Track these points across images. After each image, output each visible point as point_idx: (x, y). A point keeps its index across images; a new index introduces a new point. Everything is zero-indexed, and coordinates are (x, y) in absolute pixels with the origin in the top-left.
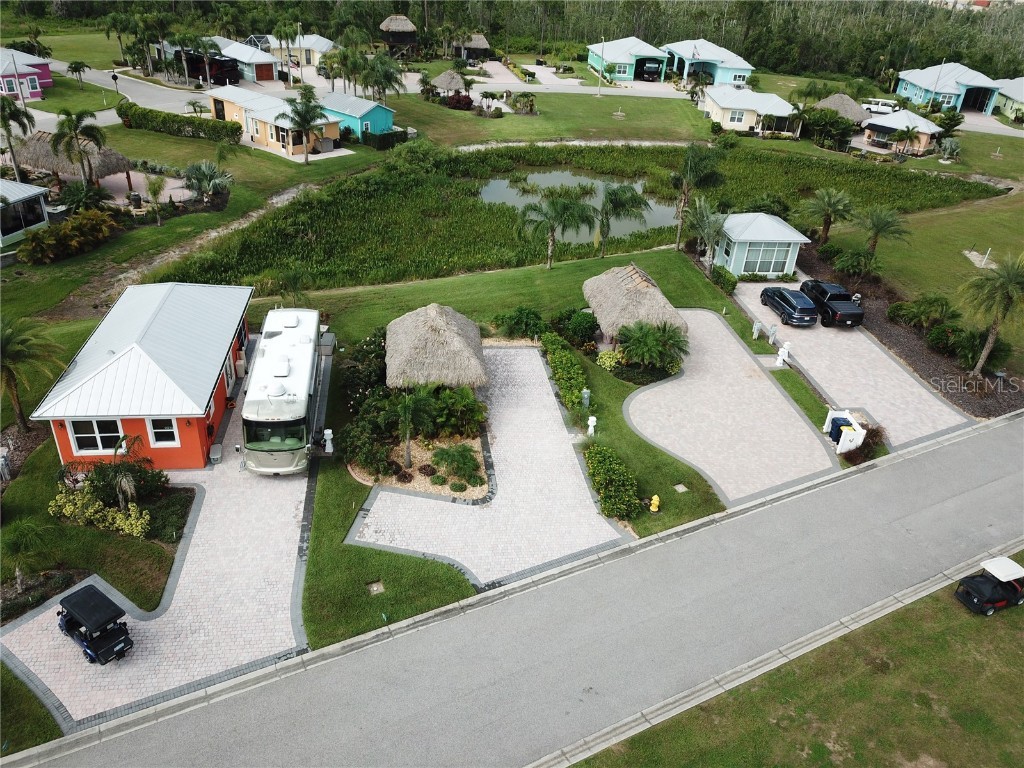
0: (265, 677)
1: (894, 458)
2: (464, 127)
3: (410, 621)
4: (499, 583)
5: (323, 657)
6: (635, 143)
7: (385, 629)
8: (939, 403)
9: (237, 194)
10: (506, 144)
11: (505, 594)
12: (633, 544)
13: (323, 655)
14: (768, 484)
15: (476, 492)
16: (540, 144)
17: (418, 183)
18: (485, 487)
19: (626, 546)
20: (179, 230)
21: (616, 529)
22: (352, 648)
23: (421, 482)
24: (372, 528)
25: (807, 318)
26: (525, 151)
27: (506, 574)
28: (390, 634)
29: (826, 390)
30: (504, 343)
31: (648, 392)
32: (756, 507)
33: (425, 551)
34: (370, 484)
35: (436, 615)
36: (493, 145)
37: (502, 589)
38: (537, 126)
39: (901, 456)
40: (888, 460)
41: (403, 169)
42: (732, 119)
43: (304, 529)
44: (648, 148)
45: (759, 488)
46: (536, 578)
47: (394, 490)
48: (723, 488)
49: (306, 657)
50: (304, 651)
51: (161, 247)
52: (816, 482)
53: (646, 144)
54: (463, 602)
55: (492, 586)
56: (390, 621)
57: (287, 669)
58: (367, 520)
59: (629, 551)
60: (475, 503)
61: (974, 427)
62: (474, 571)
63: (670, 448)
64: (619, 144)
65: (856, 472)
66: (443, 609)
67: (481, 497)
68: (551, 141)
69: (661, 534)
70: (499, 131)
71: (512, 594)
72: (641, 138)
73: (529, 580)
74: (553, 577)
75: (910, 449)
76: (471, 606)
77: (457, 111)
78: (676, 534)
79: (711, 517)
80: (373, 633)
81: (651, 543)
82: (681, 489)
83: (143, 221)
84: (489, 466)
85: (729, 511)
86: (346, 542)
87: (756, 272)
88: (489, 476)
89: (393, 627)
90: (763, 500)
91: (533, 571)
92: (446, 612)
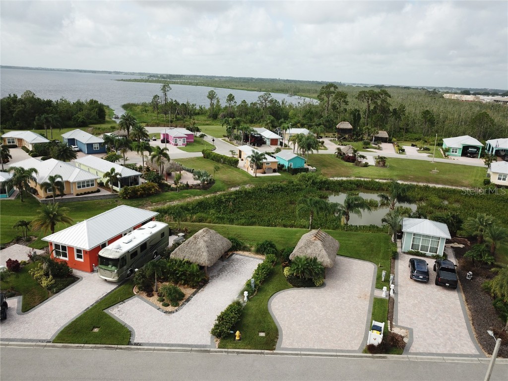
0: (30, 346)
1: (403, 358)
2: (343, 169)
3: (94, 345)
4: (140, 344)
6: (431, 185)
7: (82, 345)
8: (470, 339)
9: (217, 184)
10: (359, 179)
11: (138, 349)
12: (212, 349)
13: (54, 346)
14: (311, 346)
15: (170, 308)
16: (377, 180)
17: (298, 189)
18: (176, 308)
19: (209, 349)
20: (184, 195)
21: (212, 341)
22: (65, 347)
23: (154, 299)
24: (118, 309)
25: (421, 277)
26: (366, 182)
27: (147, 342)
28: (83, 347)
29: (399, 315)
30: (252, 255)
31: (295, 290)
32: (292, 354)
33: (127, 323)
34: (136, 293)
35: (105, 347)
36: (353, 178)
37: (139, 347)
38: (381, 172)
39: (408, 358)
40: (396, 357)
41: (295, 183)
42: (499, 179)
43: (97, 302)
44: (439, 188)
45: (304, 346)
46: (156, 348)
47: (142, 298)
48: (284, 340)
49: (48, 344)
50: (50, 342)
51: (172, 199)
52: (338, 354)
53: (438, 186)
54: (119, 346)
55: (137, 344)
56: (86, 343)
57: (39, 346)
58: (120, 306)
59: (209, 351)
60: (166, 312)
61: (480, 359)
62: (136, 336)
63: (277, 317)
64: (421, 184)
65: (369, 357)
66: (110, 346)
67: (170, 311)
68: (385, 179)
69: (229, 350)
70: (359, 173)
71: (141, 350)
72: (437, 183)
73: (153, 348)
74: (164, 350)
75: (417, 356)
76: (121, 349)
77: (347, 163)
78: (238, 353)
79: (263, 351)
80: (77, 345)
81: (222, 352)
82: (262, 334)
83: (173, 189)
84: (188, 300)
85: (275, 351)
86: (105, 311)
87: (419, 250)
88: (183, 304)
89: (86, 345)
90: (299, 352)
91: (158, 345)
92: (110, 347)
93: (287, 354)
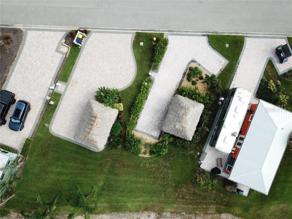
3: (224, 34)
4: (202, 35)
5: (243, 34)
11: (202, 32)
12: (167, 32)
13: (242, 34)
15: (193, 65)
18: (190, 66)
22: (237, 33)
24: (221, 63)
27: (200, 37)
28: (229, 33)
32: (127, 30)
33: (213, 52)
35: (219, 33)
43: (236, 71)
46: (194, 33)
49: (246, 35)
54: (212, 34)
55: (204, 35)
56: (228, 36)
57: (250, 34)
58: (222, 67)
59: (169, 31)
60: (195, 62)
62: (206, 41)
67: (193, 63)
69: (158, 32)
71: (201, 32)
74: (190, 32)
78: (154, 31)
79: (142, 32)
81: (162, 31)
82: (142, 44)
84: (184, 74)
85: (136, 31)
86: (229, 62)
88: (186, 70)
93: (130, 30)
